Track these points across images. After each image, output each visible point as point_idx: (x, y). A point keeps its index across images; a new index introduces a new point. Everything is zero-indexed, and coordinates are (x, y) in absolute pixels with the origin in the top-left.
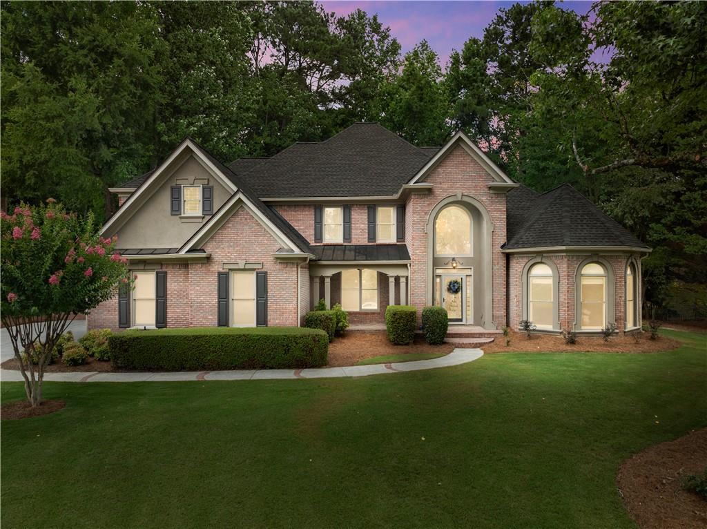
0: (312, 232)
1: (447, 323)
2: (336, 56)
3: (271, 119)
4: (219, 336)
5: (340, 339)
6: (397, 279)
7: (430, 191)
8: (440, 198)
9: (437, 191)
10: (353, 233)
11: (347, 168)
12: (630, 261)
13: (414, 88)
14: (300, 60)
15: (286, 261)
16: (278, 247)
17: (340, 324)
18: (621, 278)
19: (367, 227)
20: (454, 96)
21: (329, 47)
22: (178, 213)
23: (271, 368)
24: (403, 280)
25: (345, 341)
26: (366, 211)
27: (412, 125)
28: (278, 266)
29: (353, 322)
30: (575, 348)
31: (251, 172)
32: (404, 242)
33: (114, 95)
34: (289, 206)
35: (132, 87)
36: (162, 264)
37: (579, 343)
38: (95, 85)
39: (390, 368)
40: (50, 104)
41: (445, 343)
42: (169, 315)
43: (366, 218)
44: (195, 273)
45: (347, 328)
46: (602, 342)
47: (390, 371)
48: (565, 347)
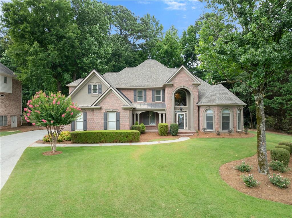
0: (133, 98)
1: (178, 129)
2: (140, 32)
3: (115, 55)
4: (106, 132)
5: (143, 134)
6: (162, 114)
7: (173, 85)
8: (176, 87)
9: (175, 85)
10: (147, 99)
11: (145, 76)
12: (239, 108)
13: (169, 44)
14: (126, 32)
15: (126, 109)
16: (123, 104)
17: (143, 129)
18: (235, 114)
19: (152, 97)
20: (184, 47)
21: (137, 29)
22: (90, 93)
23: (122, 142)
24: (164, 115)
25: (145, 135)
26: (152, 91)
27: (168, 58)
28: (123, 111)
29: (147, 129)
30: (219, 136)
31: (112, 78)
32: (164, 102)
33: (63, 51)
34: (125, 90)
35: (69, 48)
36: (85, 110)
37: (221, 135)
38: (57, 47)
39: (159, 142)
40: (42, 55)
41: (177, 135)
42: (88, 127)
43: (151, 94)
44: (96, 113)
45: (145, 131)
46: (229, 135)
47: (159, 143)
48: (216, 136)
